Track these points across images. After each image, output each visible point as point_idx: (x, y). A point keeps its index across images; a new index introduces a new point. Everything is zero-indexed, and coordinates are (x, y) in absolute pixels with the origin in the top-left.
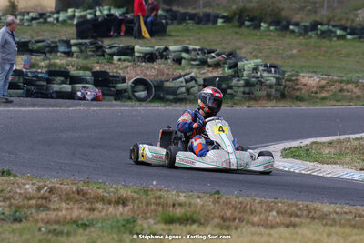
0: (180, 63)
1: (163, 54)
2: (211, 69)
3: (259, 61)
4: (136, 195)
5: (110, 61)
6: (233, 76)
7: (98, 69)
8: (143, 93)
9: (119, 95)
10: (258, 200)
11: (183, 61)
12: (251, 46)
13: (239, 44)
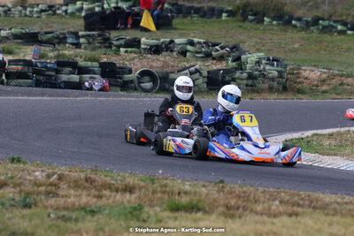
0: (185, 56)
1: (169, 47)
2: (215, 62)
3: (261, 54)
4: (142, 184)
5: (117, 53)
6: (236, 69)
7: (105, 60)
8: (149, 84)
9: (125, 86)
10: (261, 189)
11: (188, 54)
12: (254, 40)
13: (242, 37)
